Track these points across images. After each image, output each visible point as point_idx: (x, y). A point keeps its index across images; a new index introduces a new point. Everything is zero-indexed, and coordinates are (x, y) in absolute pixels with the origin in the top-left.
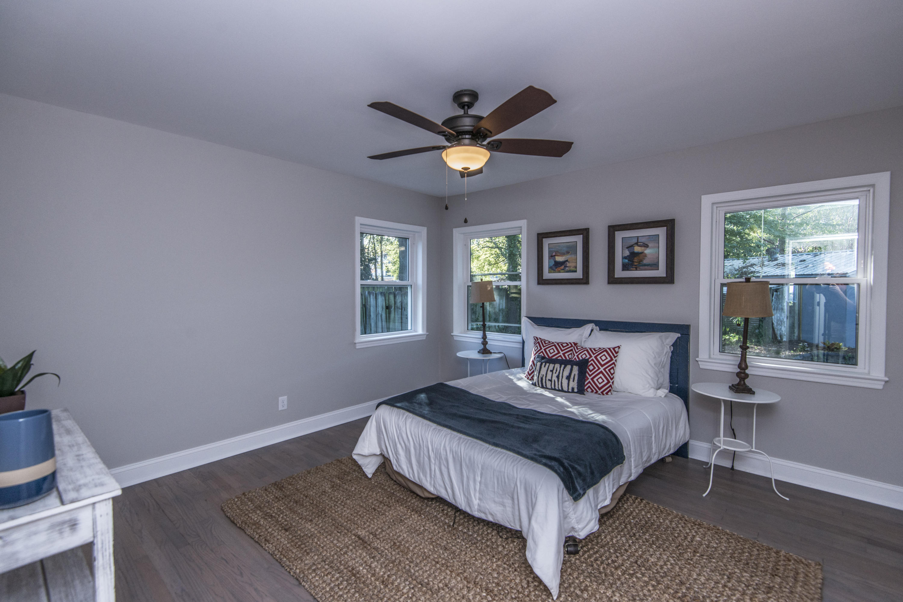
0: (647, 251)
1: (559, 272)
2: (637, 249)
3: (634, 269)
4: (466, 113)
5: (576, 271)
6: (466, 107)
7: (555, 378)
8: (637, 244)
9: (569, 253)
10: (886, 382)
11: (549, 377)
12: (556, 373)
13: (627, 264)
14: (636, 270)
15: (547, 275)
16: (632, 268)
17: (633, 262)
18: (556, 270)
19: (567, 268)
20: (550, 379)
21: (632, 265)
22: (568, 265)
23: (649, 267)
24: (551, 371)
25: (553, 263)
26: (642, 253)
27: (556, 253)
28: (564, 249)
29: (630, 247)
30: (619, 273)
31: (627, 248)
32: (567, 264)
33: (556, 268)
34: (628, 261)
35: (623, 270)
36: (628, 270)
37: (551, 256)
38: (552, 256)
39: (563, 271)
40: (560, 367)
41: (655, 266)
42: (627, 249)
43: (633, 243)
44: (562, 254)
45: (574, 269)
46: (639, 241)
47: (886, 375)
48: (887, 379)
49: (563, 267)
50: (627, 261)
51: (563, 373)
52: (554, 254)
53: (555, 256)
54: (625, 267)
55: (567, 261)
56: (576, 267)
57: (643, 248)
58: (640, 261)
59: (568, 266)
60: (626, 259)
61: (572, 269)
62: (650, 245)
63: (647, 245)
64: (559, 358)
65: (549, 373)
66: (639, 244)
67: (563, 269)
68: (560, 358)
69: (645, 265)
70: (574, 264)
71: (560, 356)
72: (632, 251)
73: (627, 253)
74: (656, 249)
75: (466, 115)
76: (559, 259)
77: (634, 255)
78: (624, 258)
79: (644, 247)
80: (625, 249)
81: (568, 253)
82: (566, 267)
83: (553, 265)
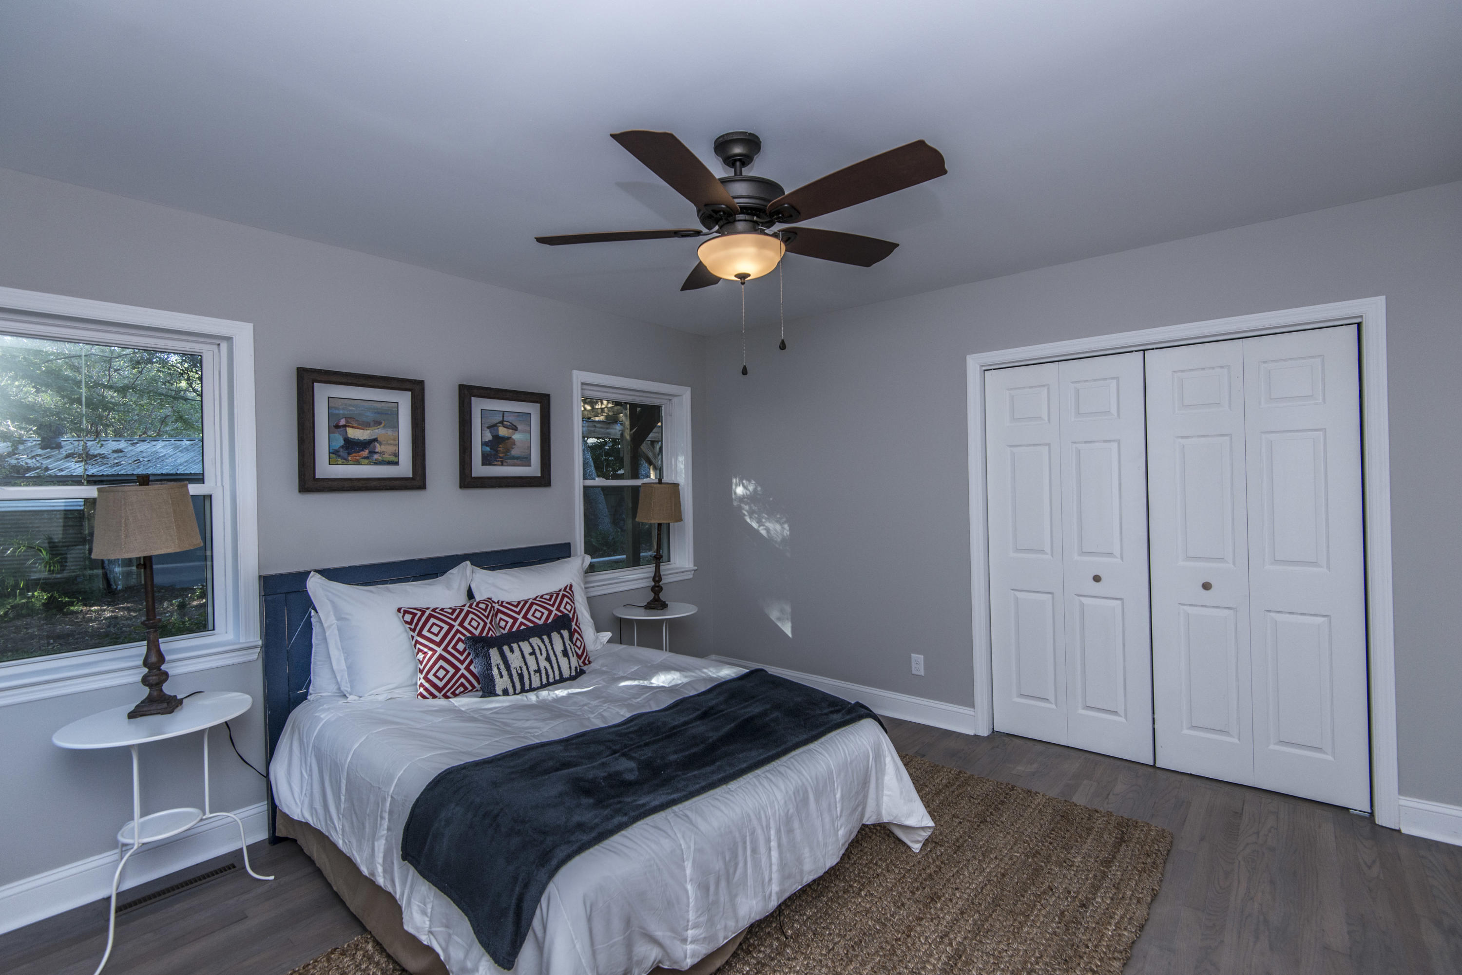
0: (516, 436)
1: (358, 463)
2: (503, 432)
3: (499, 463)
4: (738, 174)
5: (397, 463)
6: (738, 164)
7: (543, 663)
8: (502, 422)
9: (380, 423)
10: (695, 571)
11: (533, 666)
12: (541, 654)
13: (488, 455)
14: (502, 465)
15: (325, 469)
16: (496, 461)
17: (497, 451)
18: (350, 458)
19: (376, 456)
20: (537, 669)
21: (496, 456)
22: (378, 448)
23: (518, 462)
24: (531, 654)
25: (341, 442)
26: (509, 438)
27: (347, 422)
28: (369, 414)
29: (493, 427)
30: (479, 469)
31: (488, 428)
32: (375, 447)
33: (349, 454)
34: (491, 449)
35: (483, 464)
36: (490, 464)
37: (335, 427)
38: (337, 427)
39: (366, 461)
40: (543, 642)
41: (525, 460)
42: (488, 430)
43: (498, 421)
44: (365, 425)
45: (392, 458)
46: (505, 419)
47: (695, 566)
48: (696, 568)
49: (366, 453)
50: (488, 449)
51: (553, 648)
52: (343, 422)
53: (345, 426)
54: (487, 460)
55: (375, 440)
56: (396, 455)
57: (511, 431)
58: (508, 450)
59: (377, 450)
60: (487, 446)
61: (387, 457)
62: (519, 427)
63: (515, 426)
64: (521, 628)
65: (531, 660)
66: (505, 423)
67: (367, 458)
68: (523, 627)
69: (514, 458)
70: (390, 449)
71: (522, 623)
72: (494, 434)
73: (488, 437)
74: (528, 435)
75: (738, 177)
76: (354, 434)
77: (498, 440)
78: (484, 444)
79: (512, 429)
80: (486, 429)
81: (378, 423)
82: (373, 452)
83: (342, 447)
